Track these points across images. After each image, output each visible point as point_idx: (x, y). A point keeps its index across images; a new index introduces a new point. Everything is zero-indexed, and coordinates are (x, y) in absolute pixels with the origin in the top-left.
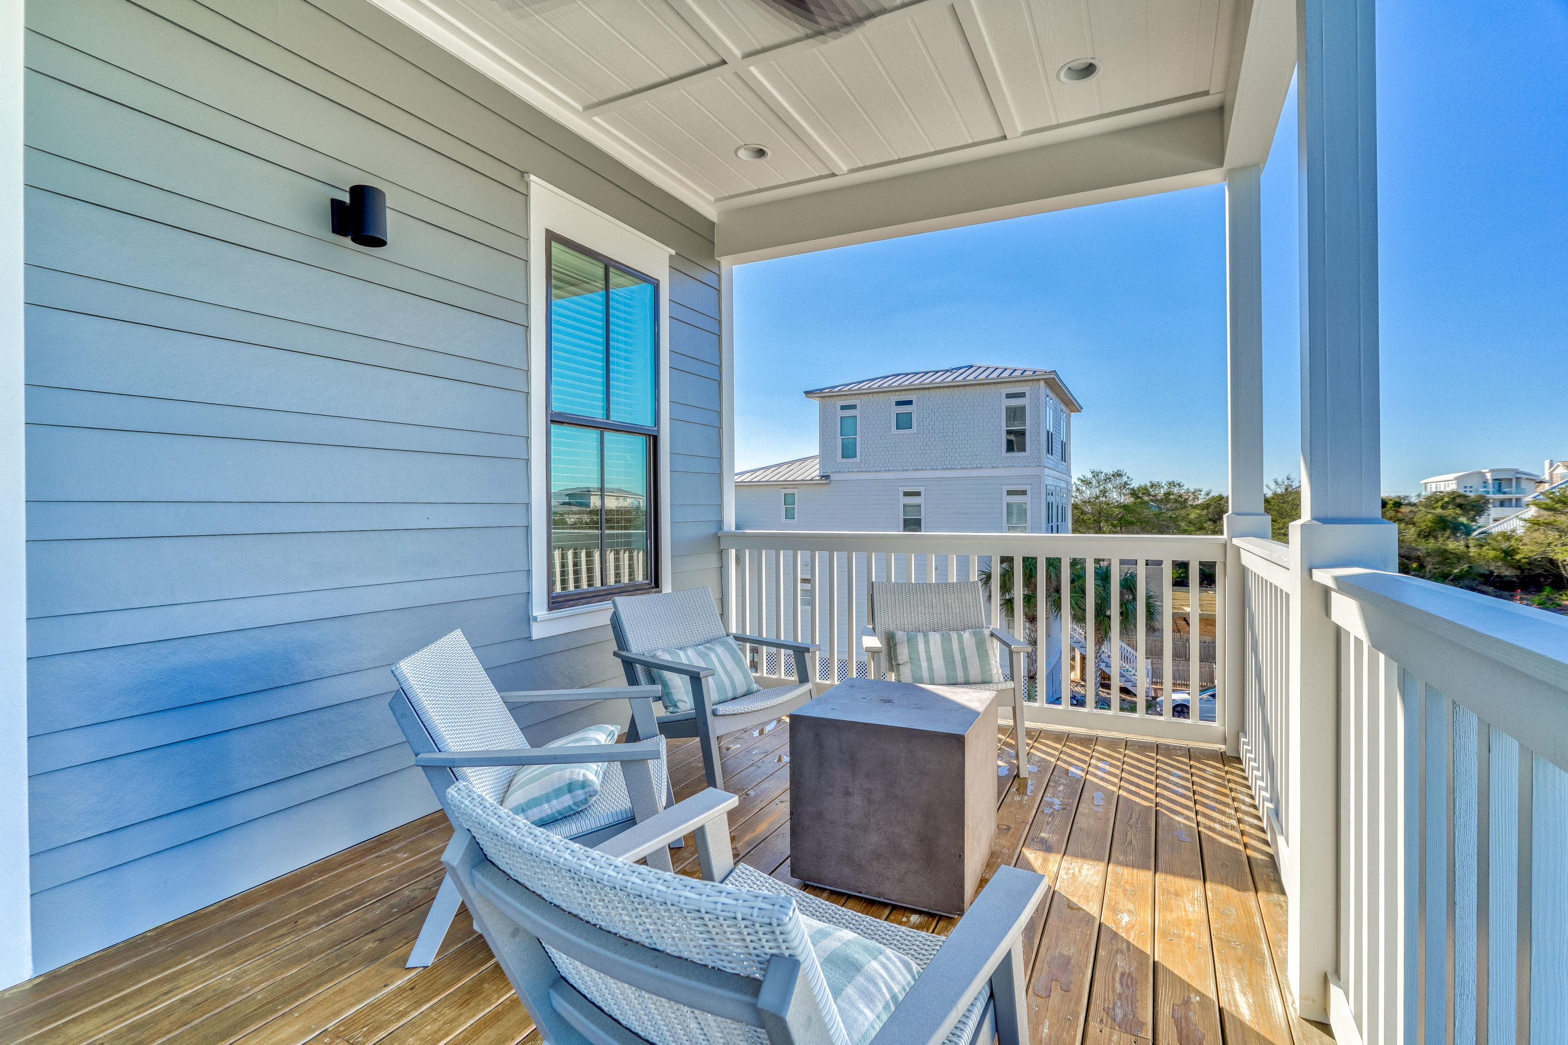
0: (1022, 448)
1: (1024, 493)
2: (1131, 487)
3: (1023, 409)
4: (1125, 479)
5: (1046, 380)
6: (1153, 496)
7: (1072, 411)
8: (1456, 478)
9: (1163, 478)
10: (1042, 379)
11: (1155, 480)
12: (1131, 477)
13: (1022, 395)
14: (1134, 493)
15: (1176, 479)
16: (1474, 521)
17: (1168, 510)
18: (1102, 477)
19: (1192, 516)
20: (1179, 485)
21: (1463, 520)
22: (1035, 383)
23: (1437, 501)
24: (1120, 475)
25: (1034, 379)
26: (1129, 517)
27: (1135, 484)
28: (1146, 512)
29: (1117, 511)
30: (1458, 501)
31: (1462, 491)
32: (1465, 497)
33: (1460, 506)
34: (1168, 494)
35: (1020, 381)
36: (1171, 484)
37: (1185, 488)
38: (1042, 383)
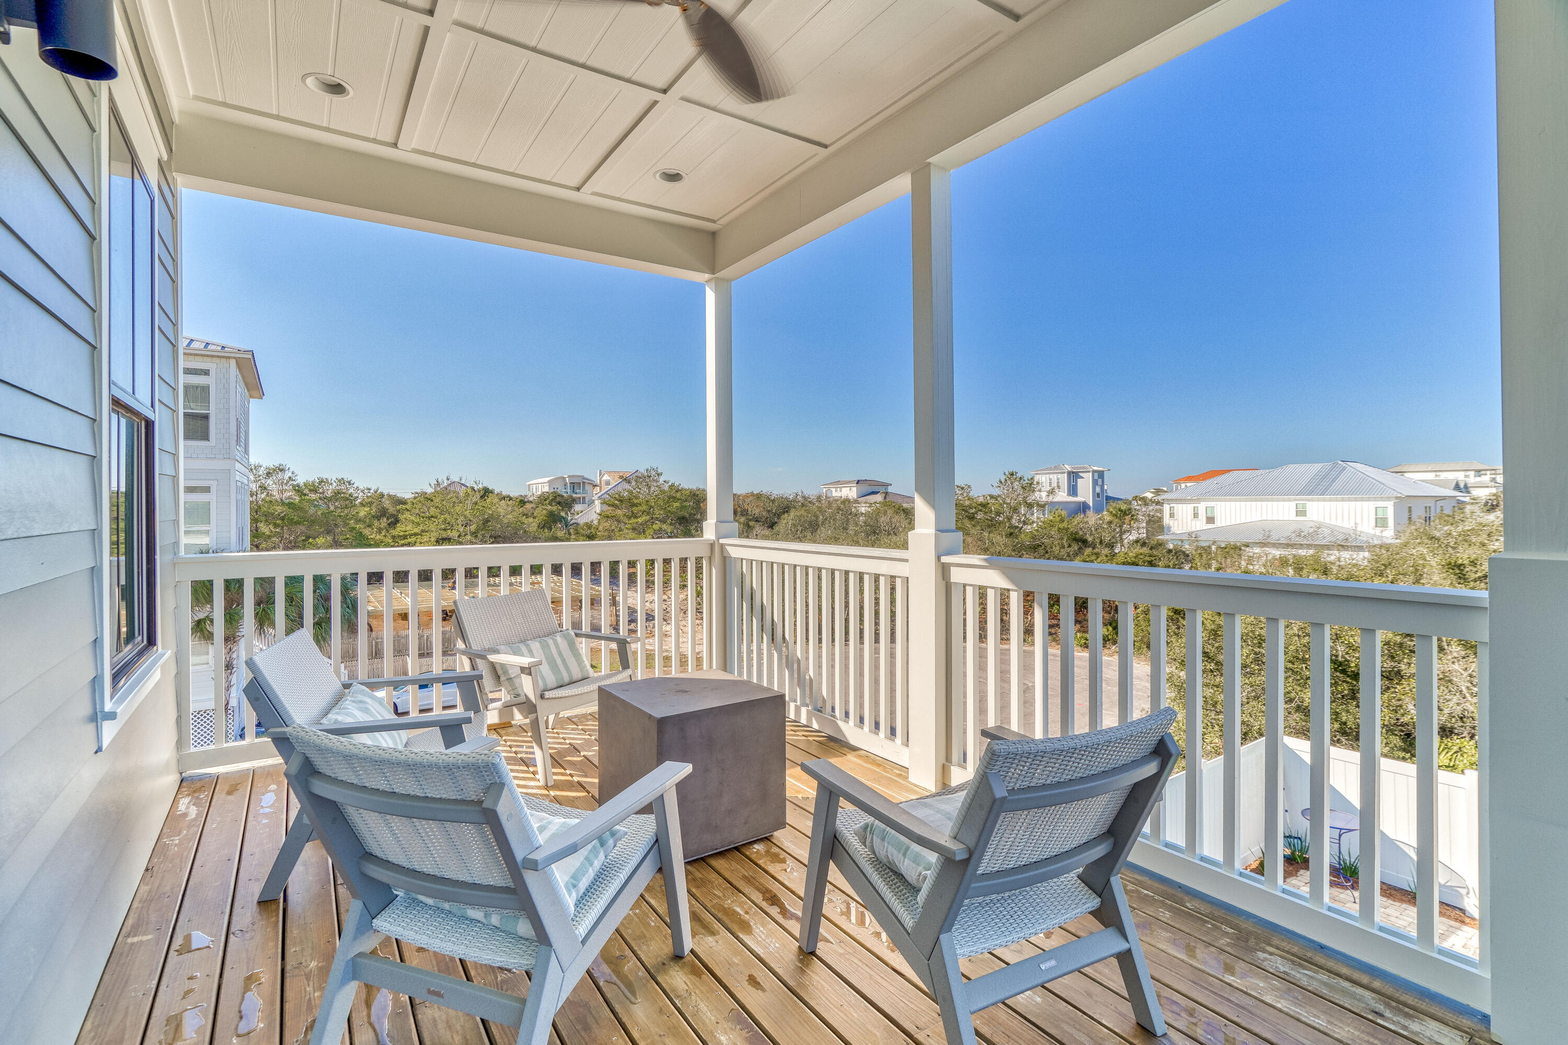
0: (205, 437)
1: (207, 490)
2: (295, 483)
3: (205, 389)
4: (288, 475)
5: (239, 362)
6: (320, 493)
7: (251, 397)
8: (549, 482)
9: (332, 475)
10: (234, 358)
12: (296, 472)
13: (206, 373)
14: (298, 490)
15: (347, 477)
17: (336, 508)
18: (262, 471)
19: (362, 514)
22: (224, 360)
23: (545, 500)
24: (282, 470)
25: (223, 354)
27: (301, 480)
28: (312, 511)
29: (279, 509)
30: (558, 499)
34: (337, 493)
35: (202, 355)
36: (341, 481)
38: (233, 362)
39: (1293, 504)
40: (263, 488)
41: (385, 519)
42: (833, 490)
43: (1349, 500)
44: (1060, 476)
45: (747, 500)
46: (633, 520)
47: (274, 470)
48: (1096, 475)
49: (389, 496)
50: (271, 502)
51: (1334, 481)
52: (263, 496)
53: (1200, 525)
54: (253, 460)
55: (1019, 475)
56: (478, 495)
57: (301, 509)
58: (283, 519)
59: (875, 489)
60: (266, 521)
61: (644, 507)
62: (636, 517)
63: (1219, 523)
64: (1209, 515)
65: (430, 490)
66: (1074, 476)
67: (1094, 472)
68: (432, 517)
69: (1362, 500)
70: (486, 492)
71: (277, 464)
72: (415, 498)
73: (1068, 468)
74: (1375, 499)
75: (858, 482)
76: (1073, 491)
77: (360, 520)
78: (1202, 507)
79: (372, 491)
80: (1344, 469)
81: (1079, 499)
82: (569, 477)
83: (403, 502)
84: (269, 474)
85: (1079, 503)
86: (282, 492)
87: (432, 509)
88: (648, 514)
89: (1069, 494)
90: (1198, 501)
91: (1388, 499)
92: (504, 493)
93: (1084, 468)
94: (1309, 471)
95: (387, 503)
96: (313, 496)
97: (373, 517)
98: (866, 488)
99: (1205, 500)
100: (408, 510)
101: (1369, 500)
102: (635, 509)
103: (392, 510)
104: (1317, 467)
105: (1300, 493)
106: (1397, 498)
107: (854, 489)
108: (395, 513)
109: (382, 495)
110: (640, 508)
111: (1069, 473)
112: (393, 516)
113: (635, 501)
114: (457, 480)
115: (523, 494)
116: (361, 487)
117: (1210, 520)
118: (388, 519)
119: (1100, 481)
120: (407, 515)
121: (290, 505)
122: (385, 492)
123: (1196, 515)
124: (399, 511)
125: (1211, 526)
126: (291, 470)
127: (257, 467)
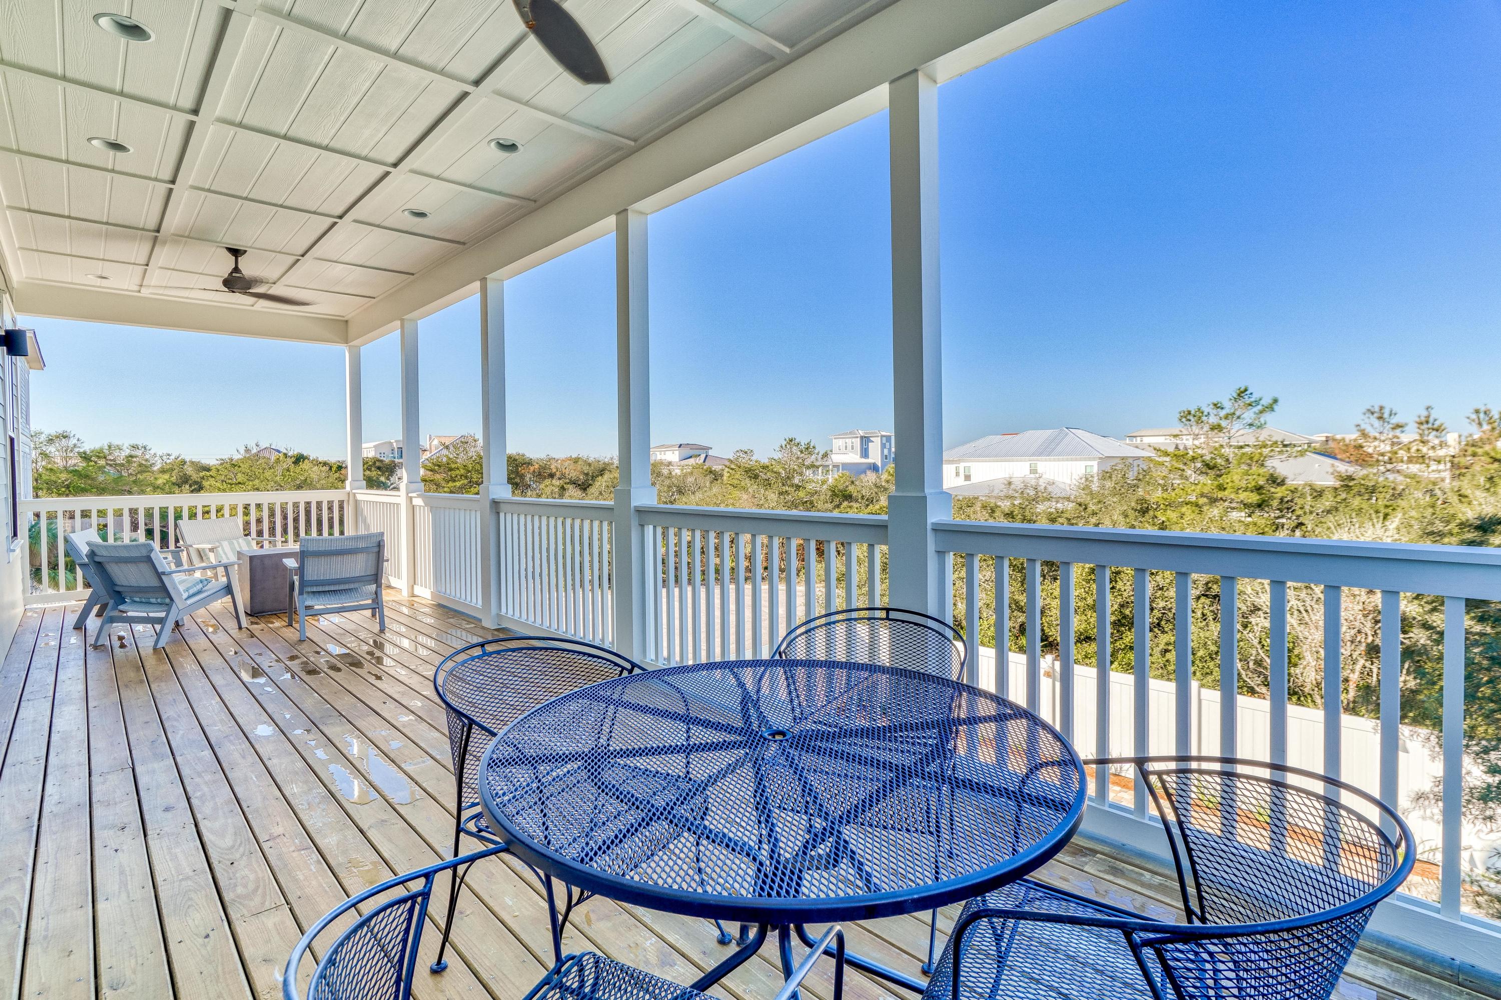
2: (82, 450)
4: (73, 441)
8: (375, 446)
11: (115, 442)
14: (85, 457)
16: (389, 479)
18: (43, 438)
20: (145, 448)
21: (383, 479)
24: (65, 437)
26: (82, 484)
27: (88, 446)
28: (101, 478)
29: (63, 476)
30: (378, 464)
31: (378, 456)
32: (381, 461)
33: (379, 468)
37: (152, 452)
39: (1028, 464)
40: (44, 455)
41: (187, 486)
42: (658, 453)
43: (1067, 460)
44: (854, 440)
45: (566, 464)
46: (451, 484)
47: (57, 437)
48: (884, 439)
49: (192, 463)
50: (51, 470)
51: (1057, 445)
52: (44, 463)
53: (960, 481)
54: (34, 427)
55: (797, 441)
56: (290, 461)
57: (87, 477)
58: (68, 487)
59: (697, 452)
60: (48, 489)
61: (462, 472)
62: (454, 481)
63: (974, 480)
64: (967, 473)
65: (237, 457)
66: (865, 440)
67: (882, 436)
68: (240, 483)
69: (1076, 460)
70: (299, 459)
71: (60, 431)
72: (221, 464)
73: (861, 433)
74: (1085, 459)
75: (680, 446)
76: (865, 453)
77: (158, 487)
78: (962, 465)
79: (172, 457)
80: (1067, 434)
81: (870, 460)
82: (396, 441)
83: (208, 469)
84: (50, 441)
85: (870, 464)
86: (66, 458)
87: (239, 475)
88: (466, 477)
89: (862, 456)
90: (959, 461)
91: (1094, 459)
92: (320, 460)
93: (875, 433)
94: (1039, 436)
95: (189, 470)
96: (102, 462)
97: (174, 484)
98: (687, 452)
99: (964, 461)
100: (212, 477)
101: (1080, 460)
102: (453, 474)
103: (195, 477)
104: (1049, 432)
105: (1033, 455)
106: (1100, 458)
107: (677, 453)
108: (199, 480)
109: (184, 463)
110: (458, 472)
111: (862, 437)
112: (196, 483)
113: (453, 466)
114: (268, 446)
115: (340, 460)
116: (159, 453)
117: (968, 478)
118: (190, 486)
119: (888, 444)
120: (212, 481)
121: (75, 472)
122: (188, 459)
123: (957, 474)
124: (203, 478)
125: (968, 483)
126: (77, 437)
127: (38, 434)
